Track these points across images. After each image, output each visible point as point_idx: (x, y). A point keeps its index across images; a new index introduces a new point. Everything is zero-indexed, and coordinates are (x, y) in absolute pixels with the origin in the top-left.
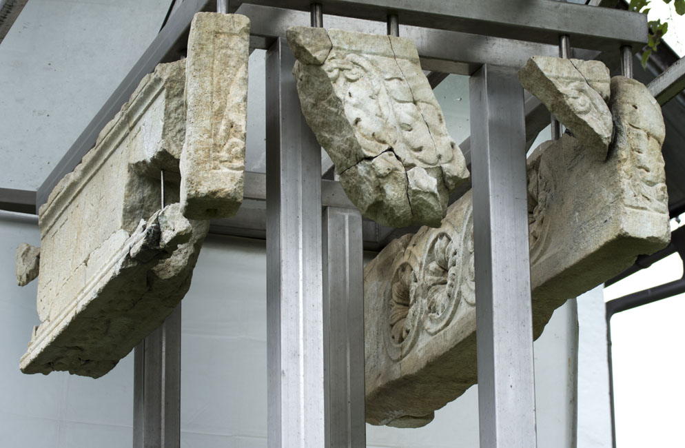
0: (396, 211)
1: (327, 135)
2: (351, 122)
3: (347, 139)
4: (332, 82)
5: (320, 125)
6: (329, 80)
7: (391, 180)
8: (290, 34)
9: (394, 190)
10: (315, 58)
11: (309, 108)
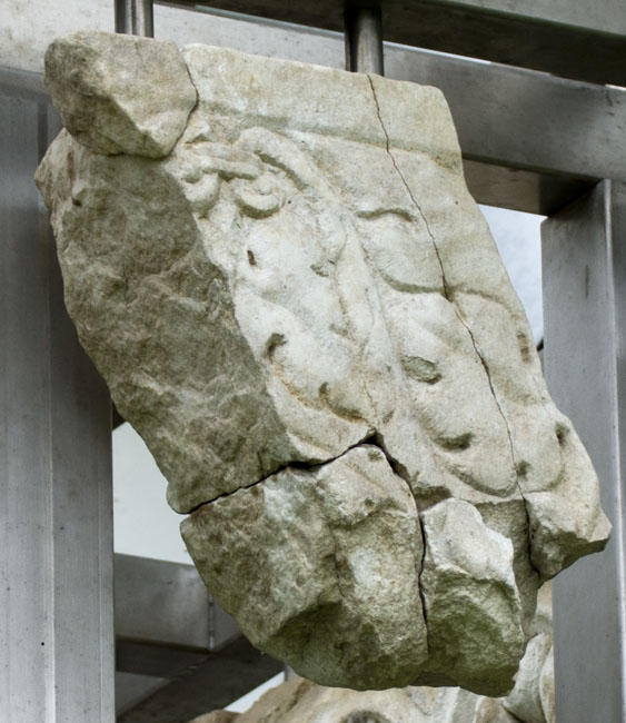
0: (381, 637)
1: (152, 385)
2: (257, 345)
3: (235, 399)
4: (196, 216)
5: (134, 350)
6: (187, 208)
7: (373, 537)
8: (67, 55)
9: (379, 571)
10: (146, 137)
11: (97, 297)
